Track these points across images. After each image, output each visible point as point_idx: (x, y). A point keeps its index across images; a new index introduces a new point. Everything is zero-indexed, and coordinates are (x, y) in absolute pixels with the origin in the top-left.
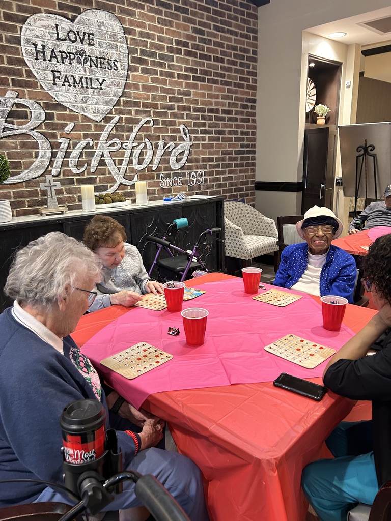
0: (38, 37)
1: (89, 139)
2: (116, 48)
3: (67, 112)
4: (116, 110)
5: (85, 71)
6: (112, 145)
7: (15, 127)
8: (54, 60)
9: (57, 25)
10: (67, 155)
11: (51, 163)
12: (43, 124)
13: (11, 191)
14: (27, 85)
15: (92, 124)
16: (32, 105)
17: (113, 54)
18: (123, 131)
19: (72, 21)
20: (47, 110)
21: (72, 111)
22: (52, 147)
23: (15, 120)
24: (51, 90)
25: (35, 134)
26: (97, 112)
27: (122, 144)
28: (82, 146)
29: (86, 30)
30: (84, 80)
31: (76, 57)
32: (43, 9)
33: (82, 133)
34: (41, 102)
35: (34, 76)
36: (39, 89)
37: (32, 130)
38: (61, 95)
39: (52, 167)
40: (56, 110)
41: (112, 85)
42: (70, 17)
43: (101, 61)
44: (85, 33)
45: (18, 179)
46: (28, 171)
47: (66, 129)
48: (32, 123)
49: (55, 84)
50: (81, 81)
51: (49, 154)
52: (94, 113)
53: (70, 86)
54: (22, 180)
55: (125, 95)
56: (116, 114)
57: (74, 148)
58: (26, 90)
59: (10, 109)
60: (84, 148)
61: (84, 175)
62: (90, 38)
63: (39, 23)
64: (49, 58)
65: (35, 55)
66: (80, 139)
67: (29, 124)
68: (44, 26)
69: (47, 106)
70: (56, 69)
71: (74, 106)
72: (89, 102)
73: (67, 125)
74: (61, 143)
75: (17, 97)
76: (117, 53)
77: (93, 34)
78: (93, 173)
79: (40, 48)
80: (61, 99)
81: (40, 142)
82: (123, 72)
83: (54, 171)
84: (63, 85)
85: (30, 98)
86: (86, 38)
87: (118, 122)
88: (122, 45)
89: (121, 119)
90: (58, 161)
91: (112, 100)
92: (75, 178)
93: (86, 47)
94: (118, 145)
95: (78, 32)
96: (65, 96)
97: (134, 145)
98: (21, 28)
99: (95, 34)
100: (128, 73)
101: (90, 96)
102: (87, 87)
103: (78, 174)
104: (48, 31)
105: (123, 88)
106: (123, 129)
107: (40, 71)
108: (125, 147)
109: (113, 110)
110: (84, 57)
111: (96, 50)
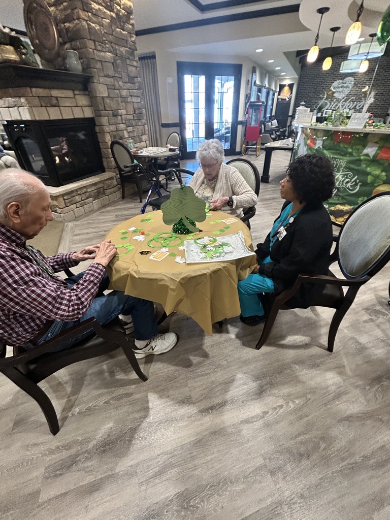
3: (335, 98)
4: (346, 96)
12: (330, 100)
15: (340, 100)
32: (338, 79)
33: (337, 101)
42: (342, 80)
43: (346, 87)
47: (334, 101)
53: (338, 93)
55: (350, 93)
76: (351, 84)
79: (335, 87)
82: (351, 88)
86: (345, 83)
87: (346, 99)
105: (350, 91)
111: (346, 85)
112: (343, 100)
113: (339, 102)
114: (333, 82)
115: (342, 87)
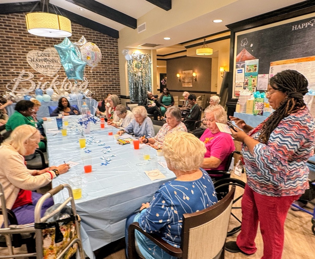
0: (32, 56)
3: (41, 75)
5: (47, 64)
6: (57, 83)
7: (25, 79)
8: (37, 62)
9: (38, 53)
10: (41, 86)
12: (33, 78)
14: (28, 68)
15: (49, 78)
16: (30, 73)
17: (56, 59)
25: (30, 81)
27: (60, 83)
28: (46, 84)
29: (47, 53)
30: (46, 66)
33: (46, 80)
35: (30, 66)
36: (32, 69)
40: (37, 74)
41: (57, 67)
42: (42, 50)
43: (52, 61)
47: (40, 79)
48: (30, 78)
51: (35, 85)
55: (61, 69)
56: (58, 75)
57: (43, 84)
62: (49, 55)
63: (32, 53)
65: (31, 61)
66: (45, 82)
69: (34, 73)
70: (37, 64)
71: (43, 73)
72: (48, 72)
74: (39, 83)
75: (26, 71)
76: (58, 58)
79: (32, 59)
80: (39, 72)
81: (32, 83)
82: (60, 63)
84: (40, 68)
85: (29, 71)
86: (47, 55)
87: (59, 77)
90: (38, 87)
95: (44, 54)
97: (65, 83)
104: (35, 54)
105: (61, 67)
106: (61, 79)
107: (32, 65)
110: (47, 60)
111: (51, 58)
112: (55, 78)
113: (50, 81)
114: (27, 52)
115: (45, 60)
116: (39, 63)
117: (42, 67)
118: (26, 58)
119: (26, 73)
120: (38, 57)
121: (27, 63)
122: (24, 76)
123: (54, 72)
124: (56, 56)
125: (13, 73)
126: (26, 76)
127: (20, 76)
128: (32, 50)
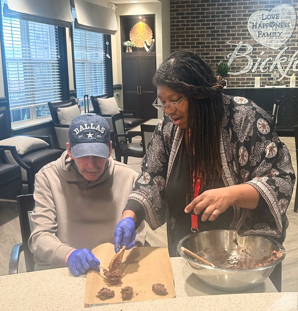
0: (255, 20)
1: (271, 58)
2: (290, 18)
3: (263, 47)
4: (286, 44)
5: (273, 30)
6: (283, 60)
7: (241, 54)
8: (260, 28)
9: (263, 14)
10: (260, 64)
11: (252, 68)
12: (252, 53)
13: (236, 78)
14: (248, 38)
15: (273, 51)
16: (249, 45)
17: (288, 21)
18: (289, 53)
19: (270, 11)
20: (254, 47)
21: (264, 46)
22: (254, 61)
23: (241, 52)
24: (257, 39)
25: (248, 56)
26: (276, 46)
27: (288, 59)
28: (267, 61)
29: (276, 13)
30: (272, 34)
31: (270, 25)
32: (258, 9)
33: (268, 55)
34: (252, 44)
35: (251, 35)
36: (252, 40)
37: (247, 55)
38: (261, 41)
39: (253, 69)
40: (258, 47)
41: (286, 33)
42: (269, 10)
43: (281, 24)
44: (275, 15)
45: (239, 73)
46: (242, 70)
47: (260, 54)
48: (248, 52)
49: (259, 37)
50: (270, 34)
51: (252, 64)
52: (275, 46)
53: (265, 36)
54: (240, 74)
55: (292, 37)
56: (286, 46)
57: (263, 61)
58: (247, 40)
59: (240, 48)
60: (268, 62)
61: (266, 73)
62: (278, 16)
63: (256, 15)
64: (258, 27)
65: (252, 27)
66: (267, 58)
67: (246, 53)
68: (257, 16)
69: (254, 45)
70: (260, 31)
71: (266, 45)
72: (273, 42)
73: (262, 52)
74: (258, 60)
75: (243, 43)
76: (290, 19)
77: (279, 14)
78: (271, 72)
79: (255, 24)
80: (260, 42)
81: (249, 59)
82: (292, 27)
83: (253, 71)
84: (262, 36)
85: (248, 43)
86: (276, 16)
87: (287, 49)
88: (293, 16)
89: (288, 48)
90: (256, 67)
91: (285, 40)
92: (262, 74)
93: (275, 20)
94: (286, 60)
95: (272, 15)
96: (262, 41)
97: (295, 59)
98: (248, 18)
99: (280, 14)
100: (295, 28)
101: (274, 39)
102: (273, 36)
103: (264, 72)
104: (259, 17)
105: (292, 34)
107: (253, 33)
108: (289, 61)
109: (285, 44)
110: (273, 24)
116: (262, 30)
117: (266, 35)
118: (247, 23)
119: (243, 46)
120: (262, 21)
121: (247, 30)
122: (240, 50)
123: (282, 42)
124: (287, 17)
125: (229, 46)
126: (243, 49)
127: (236, 50)
128: (257, 10)
